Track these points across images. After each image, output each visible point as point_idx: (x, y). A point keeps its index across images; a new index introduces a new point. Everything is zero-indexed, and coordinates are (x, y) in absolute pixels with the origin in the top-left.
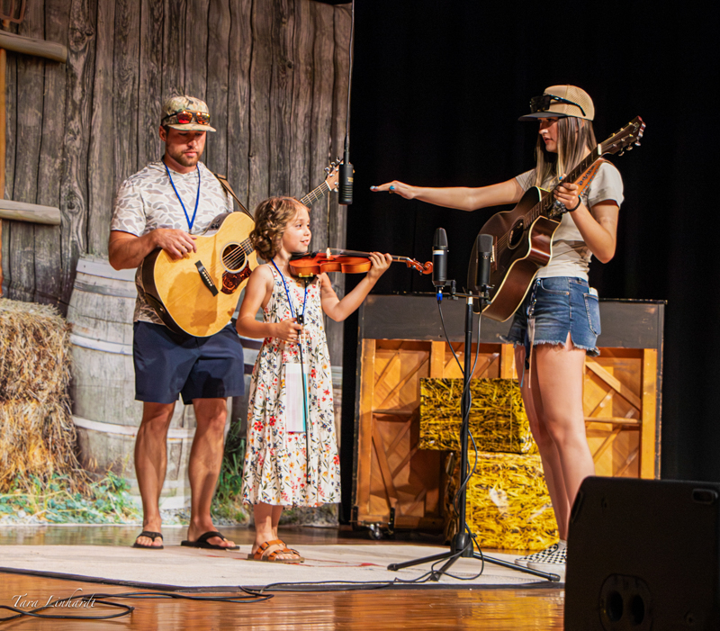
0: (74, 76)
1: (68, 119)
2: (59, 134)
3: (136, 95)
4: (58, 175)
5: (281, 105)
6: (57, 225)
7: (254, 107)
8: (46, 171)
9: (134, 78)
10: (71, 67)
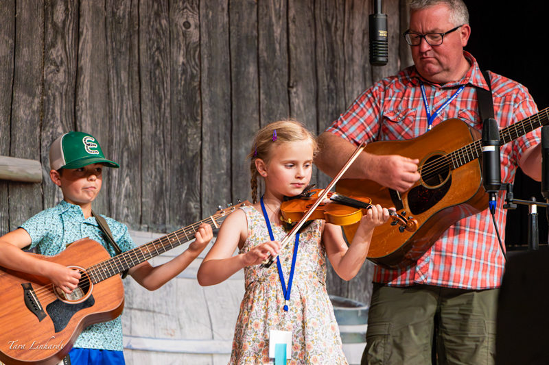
1: (47, 47)
2: (37, 67)
3: (135, 12)
4: (37, 118)
5: (329, 19)
6: (37, 183)
7: (294, 22)
8: (22, 112)
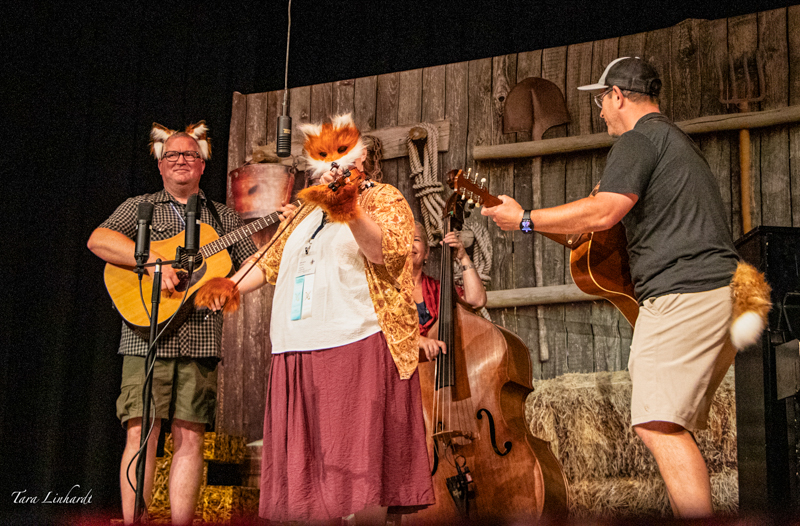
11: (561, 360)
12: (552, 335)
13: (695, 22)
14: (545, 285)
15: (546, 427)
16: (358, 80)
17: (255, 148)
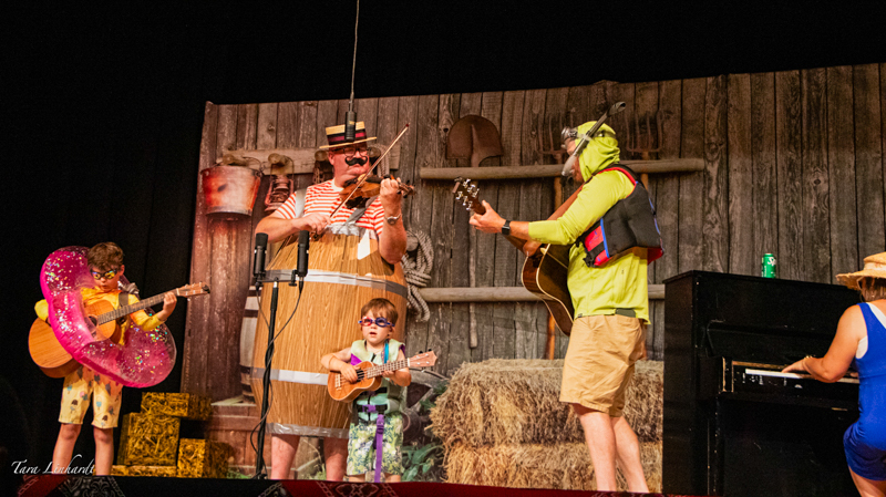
0: (710, 179)
1: (705, 214)
2: (698, 227)
4: (700, 258)
8: (687, 257)
9: (771, 168)
10: (708, 173)
11: (487, 347)
12: (480, 327)
13: (609, 84)
14: (477, 286)
15: (473, 401)
16: (321, 102)
17: (226, 152)
